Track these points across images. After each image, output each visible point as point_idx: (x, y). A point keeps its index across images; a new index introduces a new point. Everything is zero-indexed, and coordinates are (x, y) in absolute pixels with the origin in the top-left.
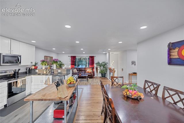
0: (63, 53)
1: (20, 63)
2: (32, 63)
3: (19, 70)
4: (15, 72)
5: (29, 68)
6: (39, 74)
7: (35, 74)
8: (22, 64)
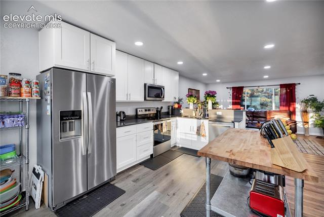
1: (164, 97)
2: (175, 98)
3: (162, 108)
4: (157, 111)
5: (172, 106)
6: (186, 117)
7: (180, 115)
8: (166, 100)
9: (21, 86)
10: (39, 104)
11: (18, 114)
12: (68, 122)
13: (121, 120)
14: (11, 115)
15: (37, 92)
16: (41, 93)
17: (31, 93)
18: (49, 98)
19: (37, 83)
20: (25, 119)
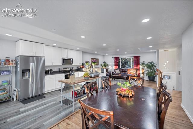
0: (107, 55)
3: (73, 68)
4: (71, 69)
5: (79, 67)
8: (73, 64)
9: (9, 62)
10: (16, 67)
11: (8, 70)
12: (25, 73)
13: (50, 73)
14: (6, 71)
15: (15, 63)
16: (16, 64)
17: (13, 64)
18: (18, 65)
19: (15, 61)
20: (11, 72)
